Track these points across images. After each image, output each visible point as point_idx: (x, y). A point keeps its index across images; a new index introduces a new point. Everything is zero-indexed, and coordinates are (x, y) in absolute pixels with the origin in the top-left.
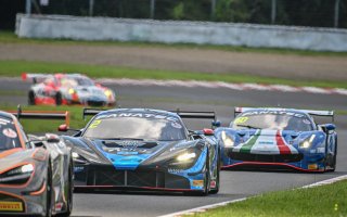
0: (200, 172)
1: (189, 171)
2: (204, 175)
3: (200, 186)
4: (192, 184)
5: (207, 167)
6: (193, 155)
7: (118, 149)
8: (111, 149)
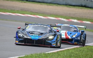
0: (55, 42)
1: (52, 41)
2: (56, 42)
3: (54, 45)
4: (52, 45)
5: (57, 40)
6: (53, 37)
7: (33, 34)
8: (31, 34)
